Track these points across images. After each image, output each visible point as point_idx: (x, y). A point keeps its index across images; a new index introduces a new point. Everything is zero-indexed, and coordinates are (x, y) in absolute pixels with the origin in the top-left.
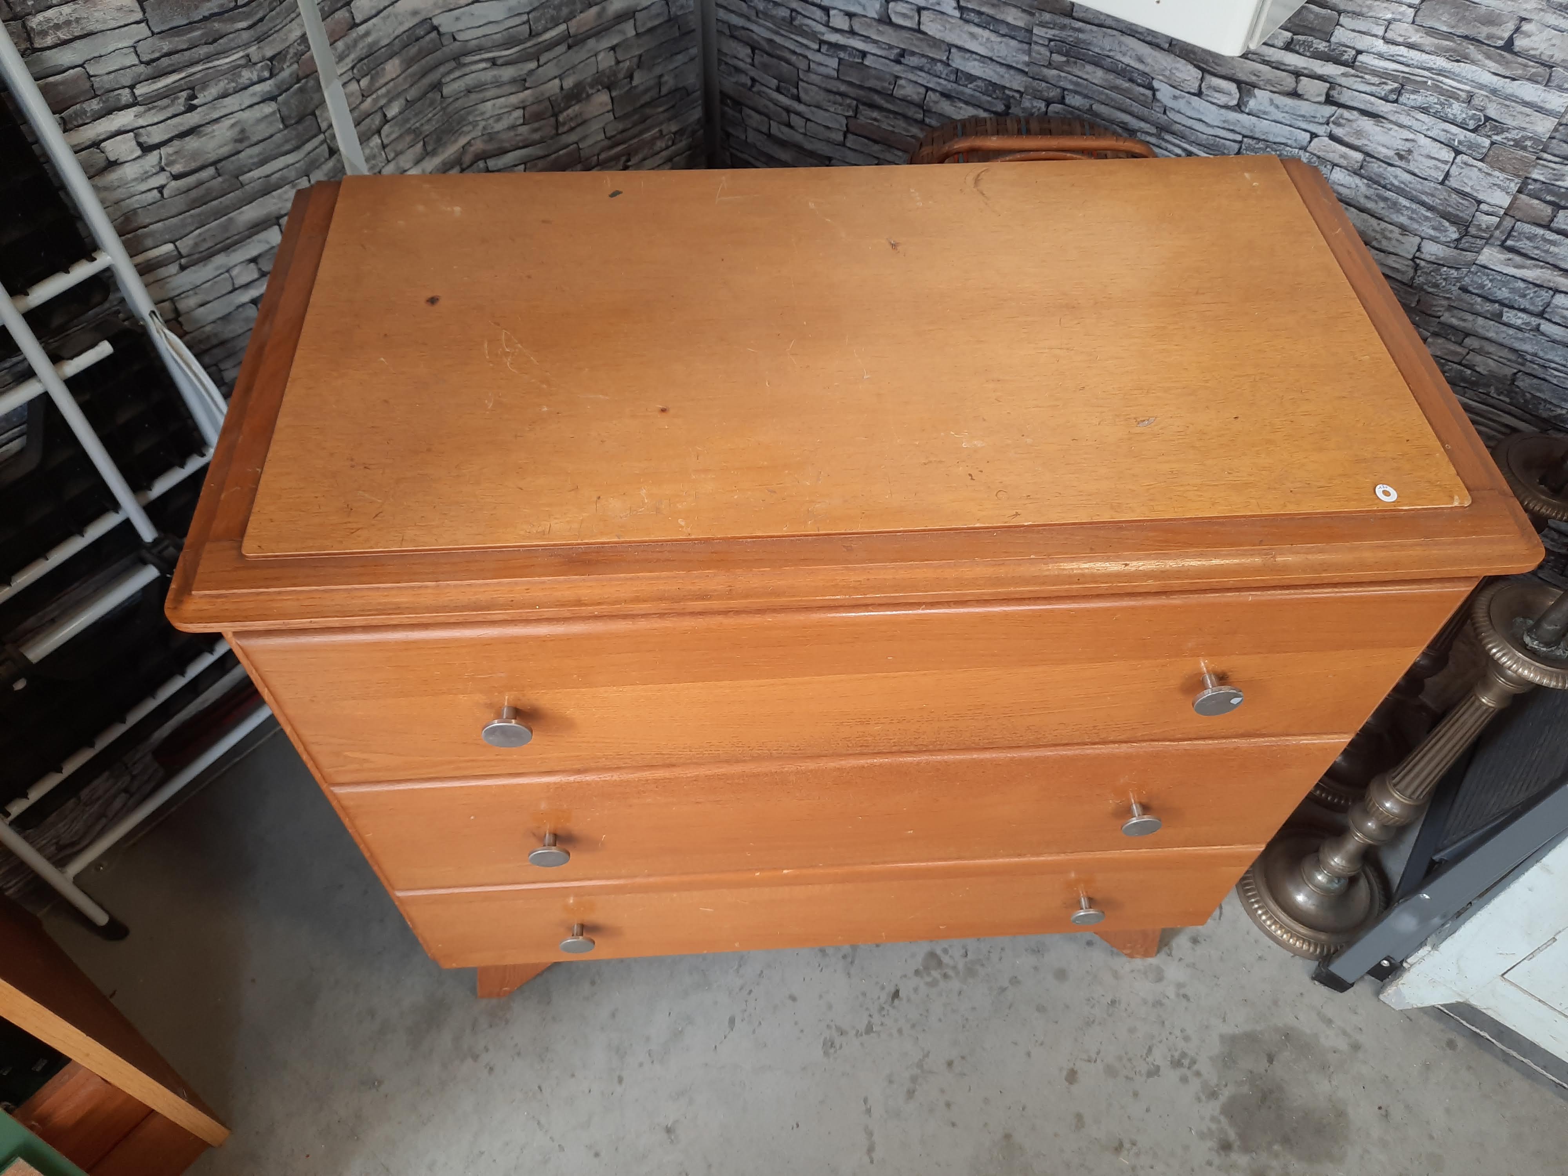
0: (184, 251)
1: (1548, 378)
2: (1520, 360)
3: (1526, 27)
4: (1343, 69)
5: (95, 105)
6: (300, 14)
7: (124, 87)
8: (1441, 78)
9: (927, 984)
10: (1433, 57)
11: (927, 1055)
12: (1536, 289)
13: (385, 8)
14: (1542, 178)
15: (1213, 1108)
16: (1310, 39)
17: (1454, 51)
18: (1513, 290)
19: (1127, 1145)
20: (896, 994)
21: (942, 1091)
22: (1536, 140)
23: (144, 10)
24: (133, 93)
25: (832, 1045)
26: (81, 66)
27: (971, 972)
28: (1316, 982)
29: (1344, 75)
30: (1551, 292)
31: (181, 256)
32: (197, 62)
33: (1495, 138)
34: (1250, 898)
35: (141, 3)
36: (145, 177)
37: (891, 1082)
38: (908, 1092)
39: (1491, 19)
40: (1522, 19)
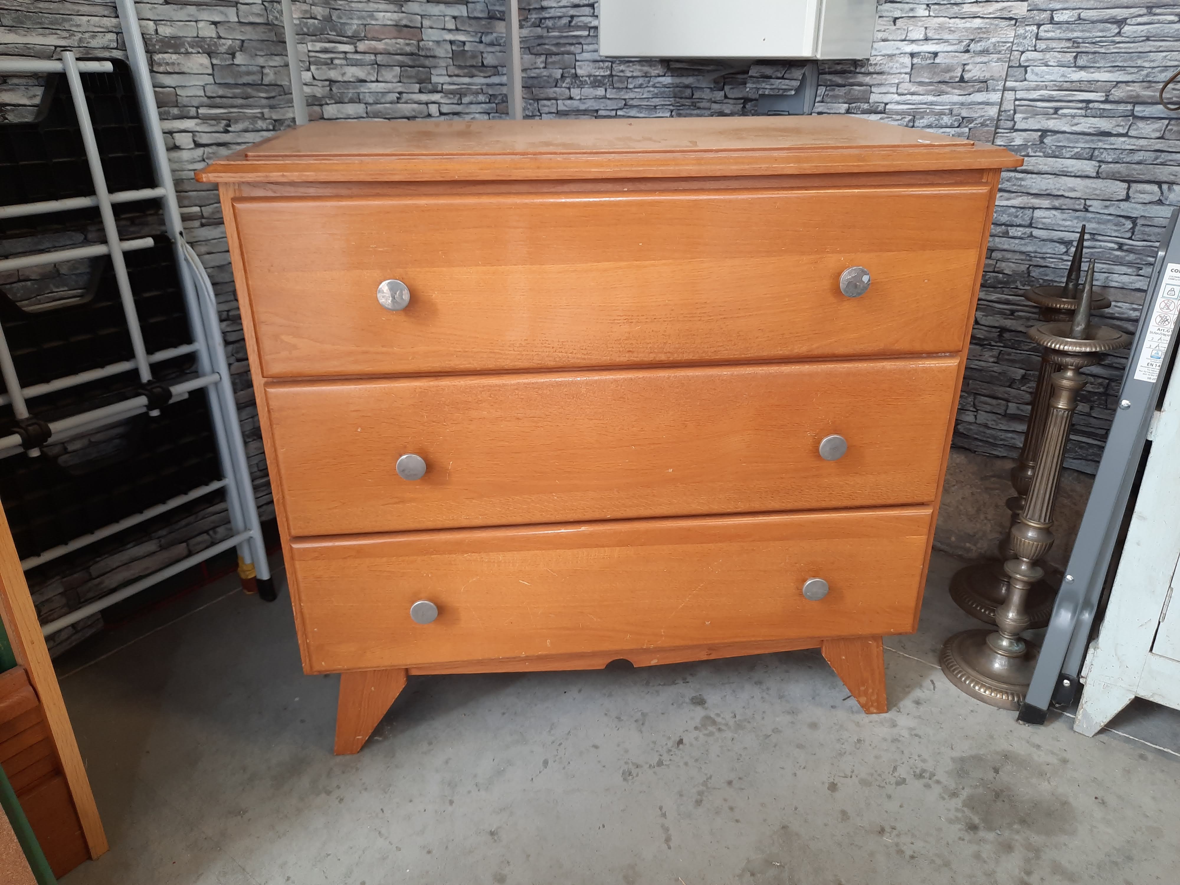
0: (205, 215)
1: (1048, 265)
2: (1028, 258)
3: (967, 68)
4: (880, 116)
5: (175, 111)
6: (293, 106)
7: (193, 106)
8: (933, 107)
9: (704, 735)
10: (926, 96)
11: (711, 777)
12: (1022, 210)
14: (1002, 143)
15: (957, 803)
16: (859, 104)
17: (936, 90)
18: (1009, 215)
19: (888, 829)
20: (681, 742)
21: (725, 800)
22: (991, 119)
23: (213, 70)
24: (197, 112)
25: (630, 774)
26: (174, 88)
27: (739, 726)
28: (1021, 722)
30: (1031, 210)
31: (202, 217)
32: (234, 107)
33: (970, 126)
34: (954, 671)
35: (213, 65)
36: (193, 162)
37: (681, 795)
38: (697, 801)
39: (949, 69)
40: (964, 65)
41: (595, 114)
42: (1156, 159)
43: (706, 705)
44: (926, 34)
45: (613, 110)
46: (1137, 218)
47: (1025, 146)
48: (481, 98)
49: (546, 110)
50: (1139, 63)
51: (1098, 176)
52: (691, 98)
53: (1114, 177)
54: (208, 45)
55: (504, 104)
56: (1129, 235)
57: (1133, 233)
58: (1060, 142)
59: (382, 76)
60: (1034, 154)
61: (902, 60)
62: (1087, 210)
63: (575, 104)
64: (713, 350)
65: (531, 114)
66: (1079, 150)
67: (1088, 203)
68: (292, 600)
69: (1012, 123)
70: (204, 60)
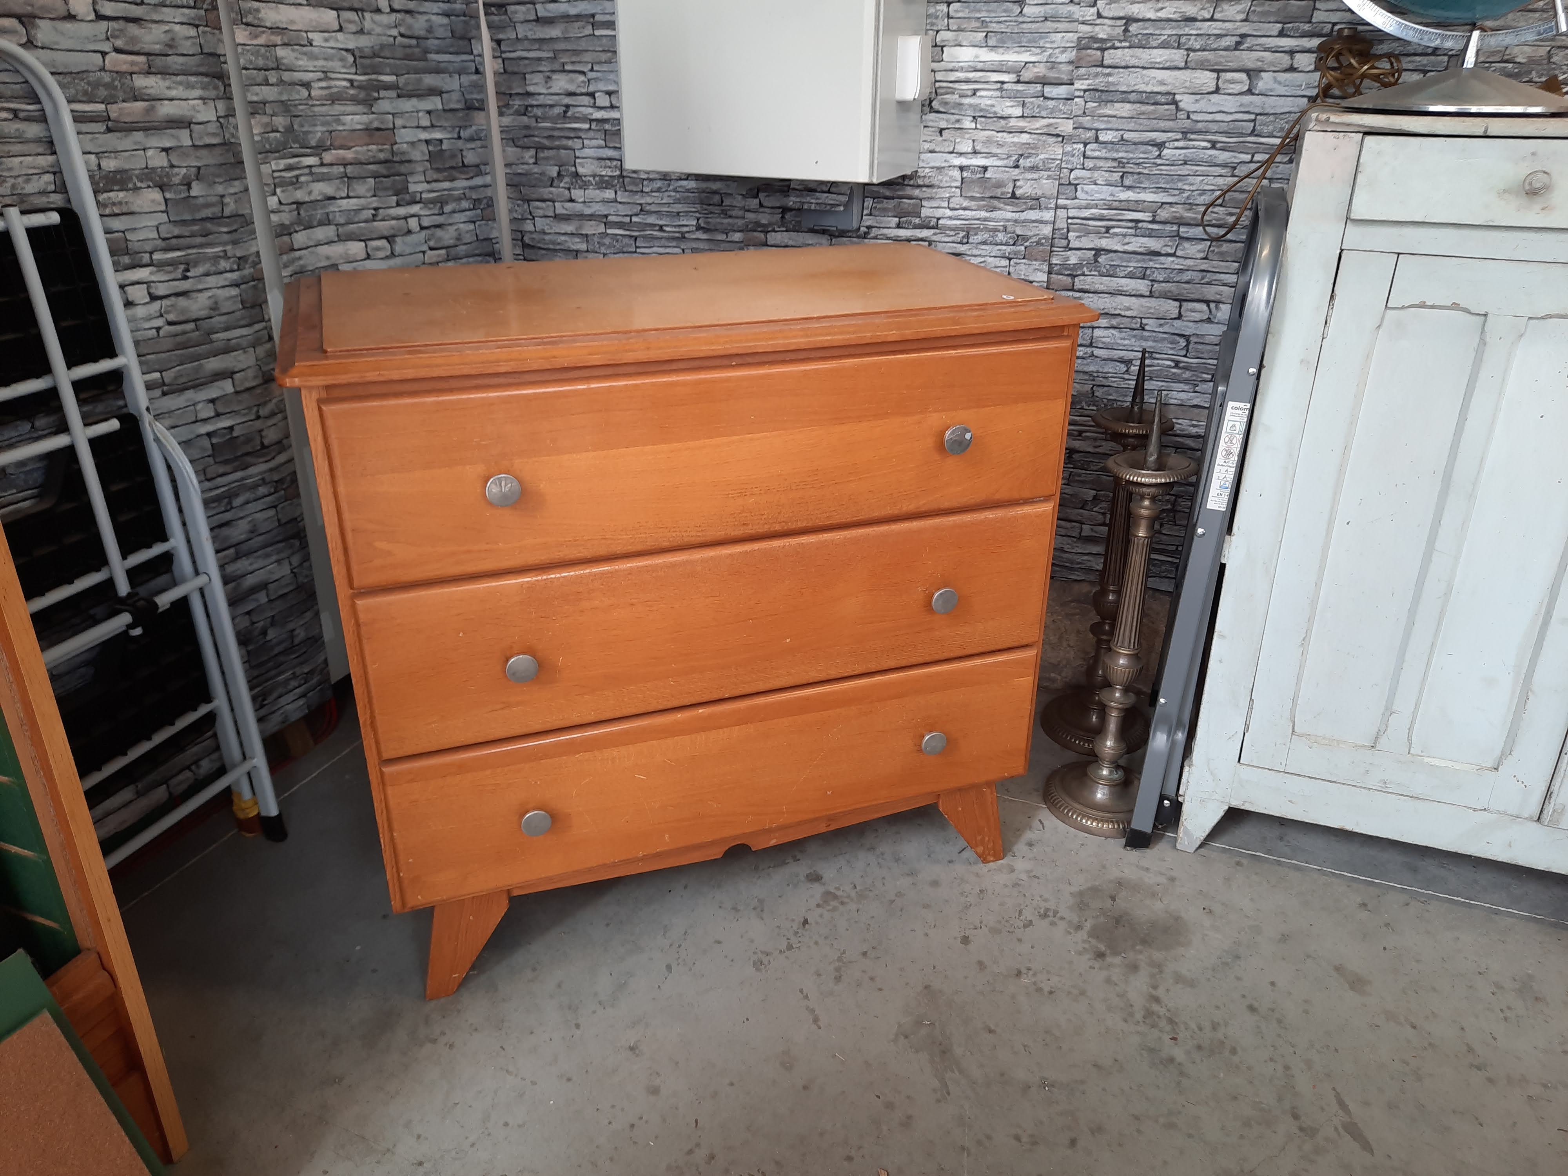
0: (167, 381)
1: (1111, 384)
2: (1091, 378)
3: (1018, 184)
4: (933, 231)
5: (129, 259)
6: (256, 238)
7: (146, 252)
8: (986, 223)
9: (828, 911)
10: (978, 212)
11: (844, 952)
13: (311, 246)
14: (1057, 262)
15: (1082, 935)
16: (909, 218)
17: (988, 206)
19: (1024, 971)
20: (806, 922)
21: (864, 971)
22: (1046, 238)
23: (167, 206)
24: (151, 258)
25: (761, 963)
26: (123, 232)
27: (861, 896)
28: (1128, 848)
29: (934, 234)
31: (164, 384)
32: (193, 247)
33: (1026, 244)
34: (1060, 808)
35: (166, 200)
36: (149, 319)
37: (819, 975)
38: (836, 978)
39: (1000, 185)
40: (1015, 180)
41: (604, 220)
42: (1203, 278)
43: (823, 880)
44: (974, 147)
45: (626, 216)
46: (1189, 336)
47: (1080, 265)
48: (465, 204)
49: (541, 212)
50: (1180, 185)
51: (1151, 295)
52: (721, 205)
53: (1165, 296)
54: (160, 177)
55: (491, 209)
56: (1183, 352)
57: (1187, 351)
58: (1113, 261)
59: (354, 190)
60: (1088, 273)
61: (951, 173)
62: (1143, 329)
63: (578, 207)
64: (825, 515)
65: (520, 217)
66: (1132, 269)
67: (1144, 321)
68: (380, 831)
69: (1067, 241)
70: (155, 195)
